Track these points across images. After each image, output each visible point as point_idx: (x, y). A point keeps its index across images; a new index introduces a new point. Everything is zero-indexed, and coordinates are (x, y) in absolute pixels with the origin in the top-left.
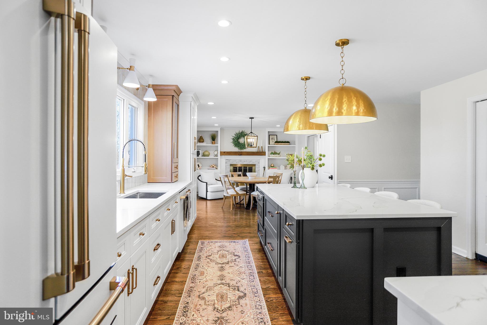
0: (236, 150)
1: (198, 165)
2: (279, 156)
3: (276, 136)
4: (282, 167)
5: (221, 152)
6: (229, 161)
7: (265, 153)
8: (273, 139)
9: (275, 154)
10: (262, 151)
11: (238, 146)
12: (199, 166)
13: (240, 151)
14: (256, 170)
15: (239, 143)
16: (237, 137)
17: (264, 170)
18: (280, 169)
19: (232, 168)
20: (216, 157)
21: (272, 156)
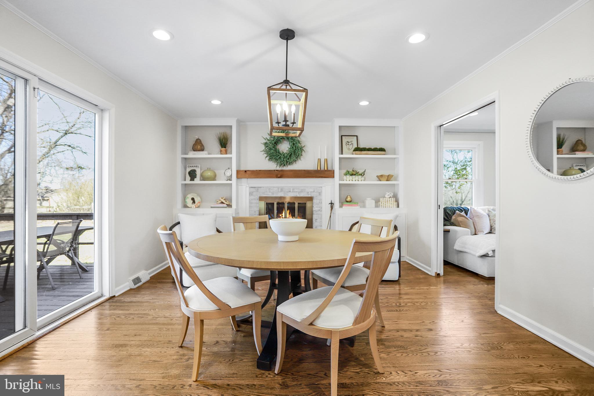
0: (272, 166)
1: (193, 199)
2: (363, 178)
3: (356, 137)
4: (370, 203)
5: (238, 172)
6: (258, 189)
7: (333, 172)
8: (350, 144)
9: (355, 175)
10: (326, 169)
11: (276, 160)
12: (194, 202)
13: (280, 169)
14: (314, 209)
15: (277, 151)
16: (273, 140)
17: (330, 208)
18: (364, 206)
19: (262, 205)
20: (229, 182)
21: (349, 180)
